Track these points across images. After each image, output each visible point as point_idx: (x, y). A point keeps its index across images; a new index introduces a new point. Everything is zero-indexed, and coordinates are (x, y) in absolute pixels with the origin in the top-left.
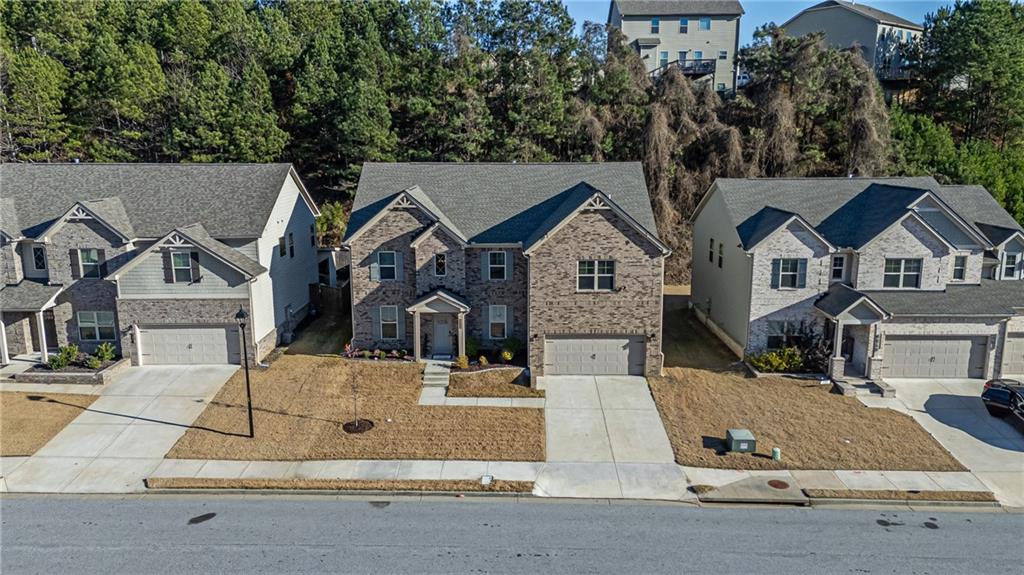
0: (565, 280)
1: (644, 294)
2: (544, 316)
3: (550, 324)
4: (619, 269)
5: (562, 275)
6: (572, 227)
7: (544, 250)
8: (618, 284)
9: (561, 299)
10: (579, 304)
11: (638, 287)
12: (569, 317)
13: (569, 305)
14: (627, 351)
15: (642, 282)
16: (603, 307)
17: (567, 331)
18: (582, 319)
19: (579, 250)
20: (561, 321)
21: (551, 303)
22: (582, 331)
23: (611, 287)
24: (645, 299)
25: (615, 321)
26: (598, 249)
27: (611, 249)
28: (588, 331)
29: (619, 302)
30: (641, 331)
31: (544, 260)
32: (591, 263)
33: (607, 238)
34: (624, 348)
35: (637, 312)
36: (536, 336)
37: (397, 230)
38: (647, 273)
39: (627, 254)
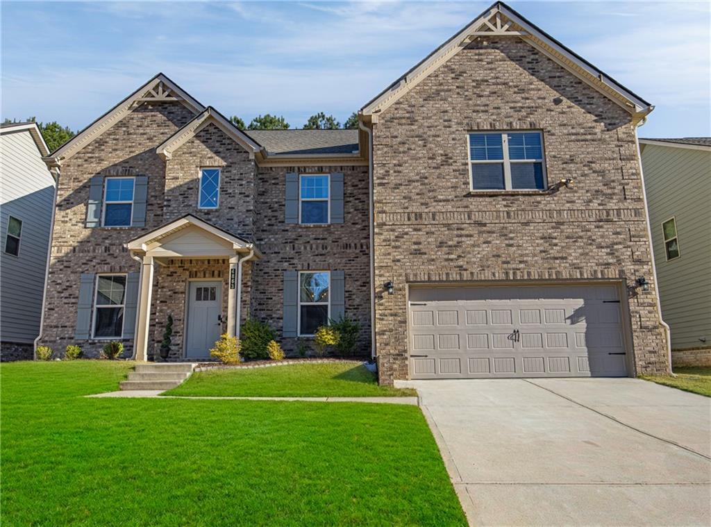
0: (446, 169)
1: (610, 196)
2: (406, 244)
3: (418, 260)
4: (553, 148)
5: (439, 159)
6: (452, 71)
7: (400, 113)
8: (554, 175)
9: (440, 207)
10: (476, 217)
11: (593, 182)
12: (459, 244)
13: (455, 219)
14: (582, 325)
15: (601, 173)
16: (527, 224)
17: (454, 276)
18: (486, 249)
19: (469, 112)
20: (441, 254)
21: (419, 216)
22: (487, 275)
23: (540, 184)
24: (612, 205)
25: (554, 252)
26: (506, 109)
27: (532, 110)
28: (499, 275)
29: (559, 212)
30: (612, 273)
31: (401, 131)
32: (495, 139)
33: (523, 91)
34: (574, 319)
35: (599, 232)
36: (387, 286)
37: (143, 139)
38: (609, 154)
39: (563, 119)
